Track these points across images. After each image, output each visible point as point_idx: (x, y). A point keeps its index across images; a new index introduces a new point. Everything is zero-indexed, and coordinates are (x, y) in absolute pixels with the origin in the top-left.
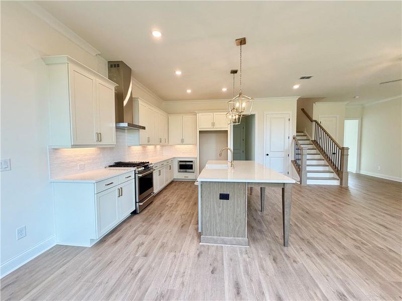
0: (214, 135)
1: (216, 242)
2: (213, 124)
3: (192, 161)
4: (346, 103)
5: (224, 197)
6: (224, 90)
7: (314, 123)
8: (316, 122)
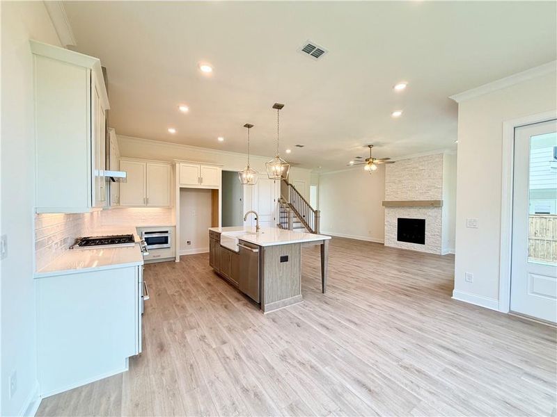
0: (194, 194)
1: (278, 307)
2: (200, 180)
3: (167, 232)
4: (310, 171)
5: (284, 259)
6: (221, 139)
7: (290, 186)
8: (291, 185)
